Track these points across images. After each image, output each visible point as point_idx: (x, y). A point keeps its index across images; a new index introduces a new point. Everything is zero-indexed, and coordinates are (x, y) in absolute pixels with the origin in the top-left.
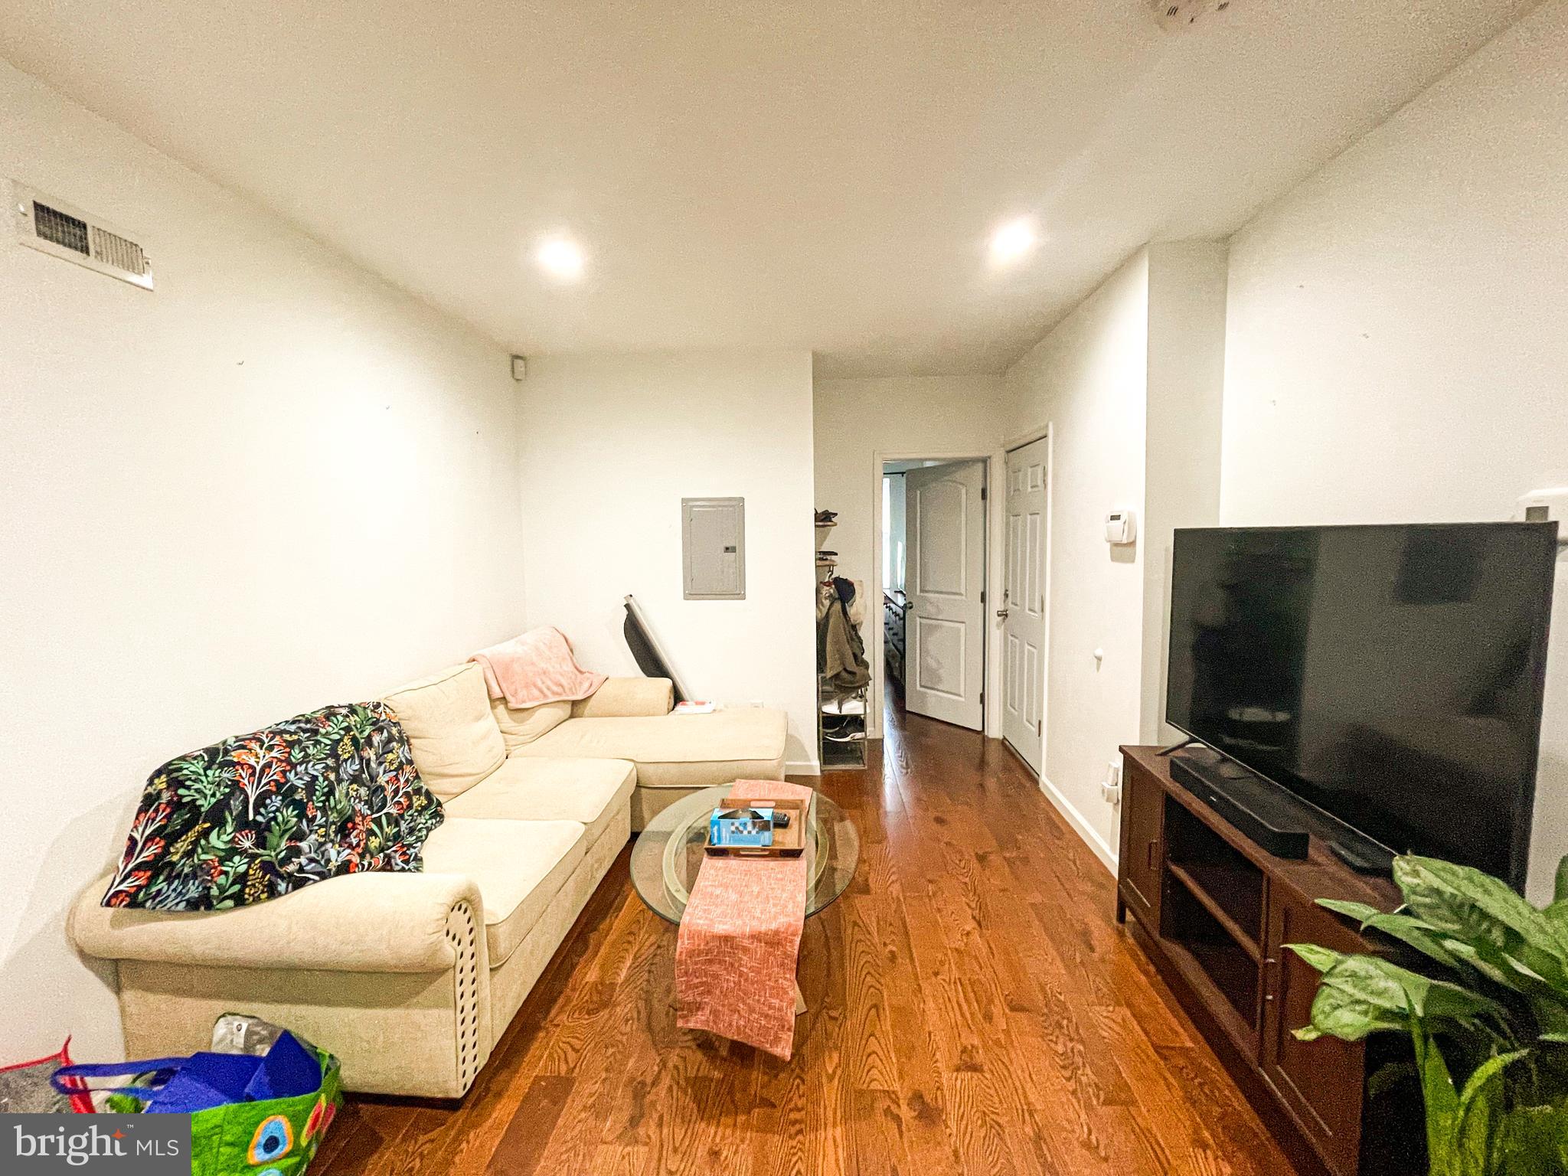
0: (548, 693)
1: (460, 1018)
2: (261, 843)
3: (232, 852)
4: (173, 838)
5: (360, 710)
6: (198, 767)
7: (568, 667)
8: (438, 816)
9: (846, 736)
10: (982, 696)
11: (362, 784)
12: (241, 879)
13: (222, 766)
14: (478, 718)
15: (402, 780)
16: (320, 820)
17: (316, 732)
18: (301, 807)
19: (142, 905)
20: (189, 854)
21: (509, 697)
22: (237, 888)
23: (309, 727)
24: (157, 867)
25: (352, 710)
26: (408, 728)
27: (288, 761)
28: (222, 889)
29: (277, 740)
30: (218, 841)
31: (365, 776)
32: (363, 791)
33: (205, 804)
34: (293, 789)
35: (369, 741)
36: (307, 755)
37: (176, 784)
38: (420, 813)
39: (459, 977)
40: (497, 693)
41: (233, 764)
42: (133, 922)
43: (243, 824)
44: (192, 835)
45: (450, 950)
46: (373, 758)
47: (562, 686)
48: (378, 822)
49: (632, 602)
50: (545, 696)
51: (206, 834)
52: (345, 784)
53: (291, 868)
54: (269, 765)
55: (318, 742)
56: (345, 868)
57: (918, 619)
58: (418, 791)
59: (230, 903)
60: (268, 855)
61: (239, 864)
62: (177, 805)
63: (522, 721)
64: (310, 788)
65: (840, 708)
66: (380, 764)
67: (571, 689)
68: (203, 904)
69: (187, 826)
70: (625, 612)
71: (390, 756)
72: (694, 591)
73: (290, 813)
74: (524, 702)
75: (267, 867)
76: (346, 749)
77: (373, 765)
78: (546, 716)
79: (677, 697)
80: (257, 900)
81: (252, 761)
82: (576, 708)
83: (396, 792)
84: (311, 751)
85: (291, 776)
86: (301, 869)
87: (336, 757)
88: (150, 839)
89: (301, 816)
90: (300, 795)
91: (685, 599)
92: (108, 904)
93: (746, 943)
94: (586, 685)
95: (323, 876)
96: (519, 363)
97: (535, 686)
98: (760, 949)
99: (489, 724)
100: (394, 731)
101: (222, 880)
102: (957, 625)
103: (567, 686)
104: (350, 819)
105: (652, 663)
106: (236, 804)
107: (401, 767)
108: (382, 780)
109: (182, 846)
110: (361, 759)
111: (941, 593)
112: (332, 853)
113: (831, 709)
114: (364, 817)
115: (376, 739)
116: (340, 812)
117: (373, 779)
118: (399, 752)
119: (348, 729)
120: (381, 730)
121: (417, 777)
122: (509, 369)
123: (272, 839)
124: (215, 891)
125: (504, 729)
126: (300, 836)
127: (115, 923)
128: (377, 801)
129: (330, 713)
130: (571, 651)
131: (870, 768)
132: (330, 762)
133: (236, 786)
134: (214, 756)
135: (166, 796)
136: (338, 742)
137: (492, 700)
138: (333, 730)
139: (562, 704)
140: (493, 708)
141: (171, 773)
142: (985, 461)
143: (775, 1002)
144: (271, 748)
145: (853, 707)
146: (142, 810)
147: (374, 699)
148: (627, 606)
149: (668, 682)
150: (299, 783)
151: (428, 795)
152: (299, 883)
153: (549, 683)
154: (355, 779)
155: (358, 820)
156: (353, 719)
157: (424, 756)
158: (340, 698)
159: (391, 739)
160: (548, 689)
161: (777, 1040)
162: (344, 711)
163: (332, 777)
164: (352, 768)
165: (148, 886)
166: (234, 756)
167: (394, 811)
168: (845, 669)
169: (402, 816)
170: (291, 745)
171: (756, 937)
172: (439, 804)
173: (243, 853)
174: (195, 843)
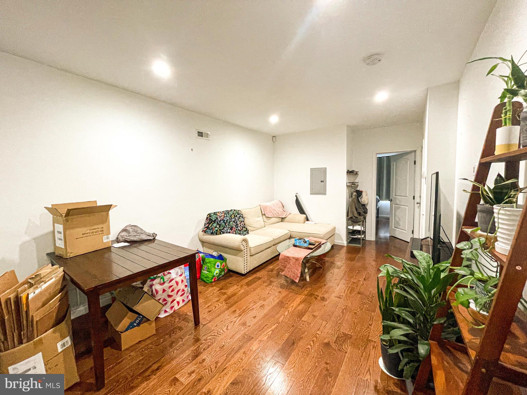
0: (275, 215)
1: (244, 260)
2: (220, 227)
3: (216, 227)
4: (210, 224)
5: (236, 211)
6: (213, 214)
7: (281, 210)
8: (248, 233)
9: (355, 236)
10: (413, 231)
11: (235, 223)
12: (217, 231)
13: (216, 215)
14: (259, 217)
15: (242, 224)
16: (228, 226)
17: (229, 213)
18: (225, 223)
19: (206, 232)
20: (211, 226)
21: (266, 214)
22: (216, 232)
23: (228, 212)
24: (208, 228)
25: (235, 210)
26: (244, 216)
27: (224, 216)
28: (215, 232)
29: (223, 213)
30: (215, 225)
31: (235, 221)
32: (235, 224)
33: (213, 220)
34: (224, 221)
35: (237, 216)
36: (227, 216)
37: (210, 216)
38: (245, 231)
39: (244, 253)
40: (263, 213)
41: (217, 215)
42: (205, 235)
43: (218, 224)
44: (212, 224)
45: (242, 248)
46: (237, 219)
47: (279, 214)
48: (237, 229)
49: (297, 195)
50: (274, 215)
51: (213, 224)
52: (232, 222)
53: (223, 231)
54: (221, 216)
55: (229, 214)
56: (229, 232)
57: (394, 205)
58: (245, 227)
59: (215, 234)
60: (220, 228)
61: (217, 229)
62: (210, 219)
63: (268, 220)
64: (227, 221)
65: (353, 227)
66: (238, 220)
67: (281, 215)
68: (212, 233)
69: (211, 222)
70: (296, 198)
71: (240, 219)
72: (313, 192)
73: (224, 224)
74: (269, 215)
75: (220, 230)
76: (233, 216)
77: (237, 220)
78: (274, 220)
79: (308, 220)
80: (218, 234)
81: (219, 215)
82: (283, 219)
83: (240, 226)
84: (228, 215)
85: (224, 218)
86: (224, 231)
87: (231, 217)
88: (207, 224)
89: (225, 225)
90: (225, 222)
91: (310, 194)
92: (202, 232)
93: (291, 258)
94: (285, 214)
95: (227, 233)
96: (274, 138)
97: (272, 213)
98: (294, 260)
99: (260, 219)
100: (241, 215)
101: (214, 230)
102: (405, 207)
103: (280, 214)
104: (232, 228)
105: (302, 211)
106: (217, 220)
107: (241, 221)
108: (238, 223)
109: (210, 225)
110: (235, 219)
111: (402, 196)
112: (228, 230)
113: (351, 227)
114: (235, 228)
115: (238, 216)
116: (231, 226)
117: (237, 222)
118: (241, 219)
119: (233, 213)
120: (239, 214)
121: (245, 225)
122: (272, 139)
123: (221, 227)
124: (214, 232)
125: (264, 221)
126: (225, 227)
127: (203, 235)
128: (237, 226)
129: (231, 210)
130: (283, 206)
131: (362, 246)
132: (230, 218)
133: (217, 218)
134: (215, 213)
135: (209, 218)
136: (231, 215)
137: (262, 215)
138: (231, 213)
139: (278, 218)
140: (262, 216)
141: (210, 215)
142: (415, 151)
143: (296, 271)
144: (222, 214)
145: (358, 228)
146: (206, 219)
147: (238, 210)
148: (296, 196)
149: (305, 216)
150: (225, 220)
151: (246, 228)
152: (224, 233)
153: (275, 213)
154: (234, 222)
155: (234, 228)
156: (234, 212)
157: (247, 222)
158: (233, 209)
159: (240, 216)
160: (275, 214)
161: (296, 279)
162: (233, 210)
163: (230, 220)
164: (234, 220)
165: (206, 230)
166: (217, 214)
167: (240, 229)
168: (354, 216)
169: (241, 230)
170: (225, 214)
171: (293, 258)
172: (248, 231)
173: (217, 228)
174: (212, 225)
